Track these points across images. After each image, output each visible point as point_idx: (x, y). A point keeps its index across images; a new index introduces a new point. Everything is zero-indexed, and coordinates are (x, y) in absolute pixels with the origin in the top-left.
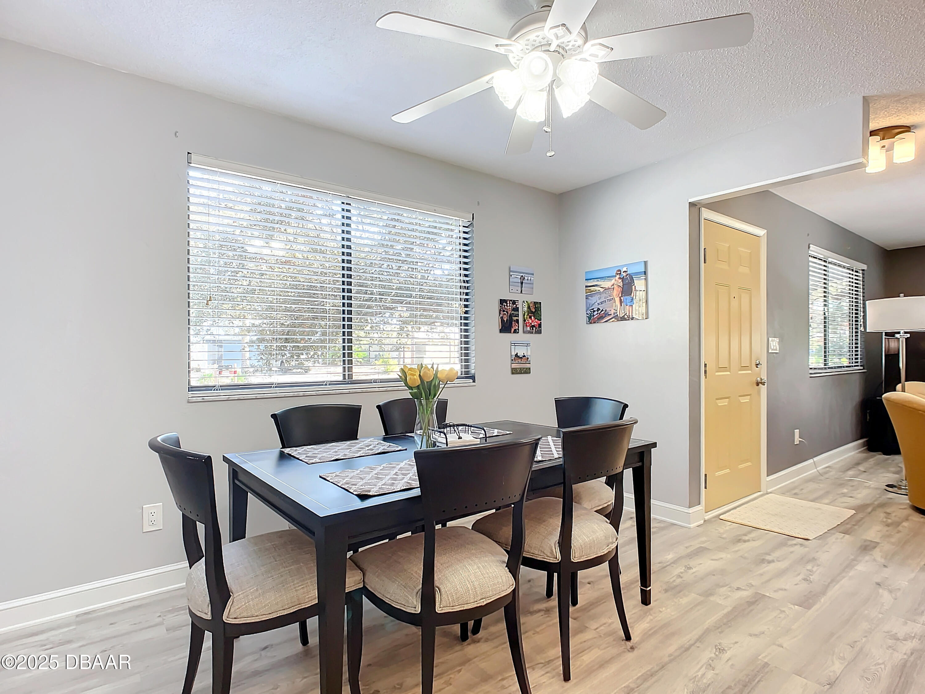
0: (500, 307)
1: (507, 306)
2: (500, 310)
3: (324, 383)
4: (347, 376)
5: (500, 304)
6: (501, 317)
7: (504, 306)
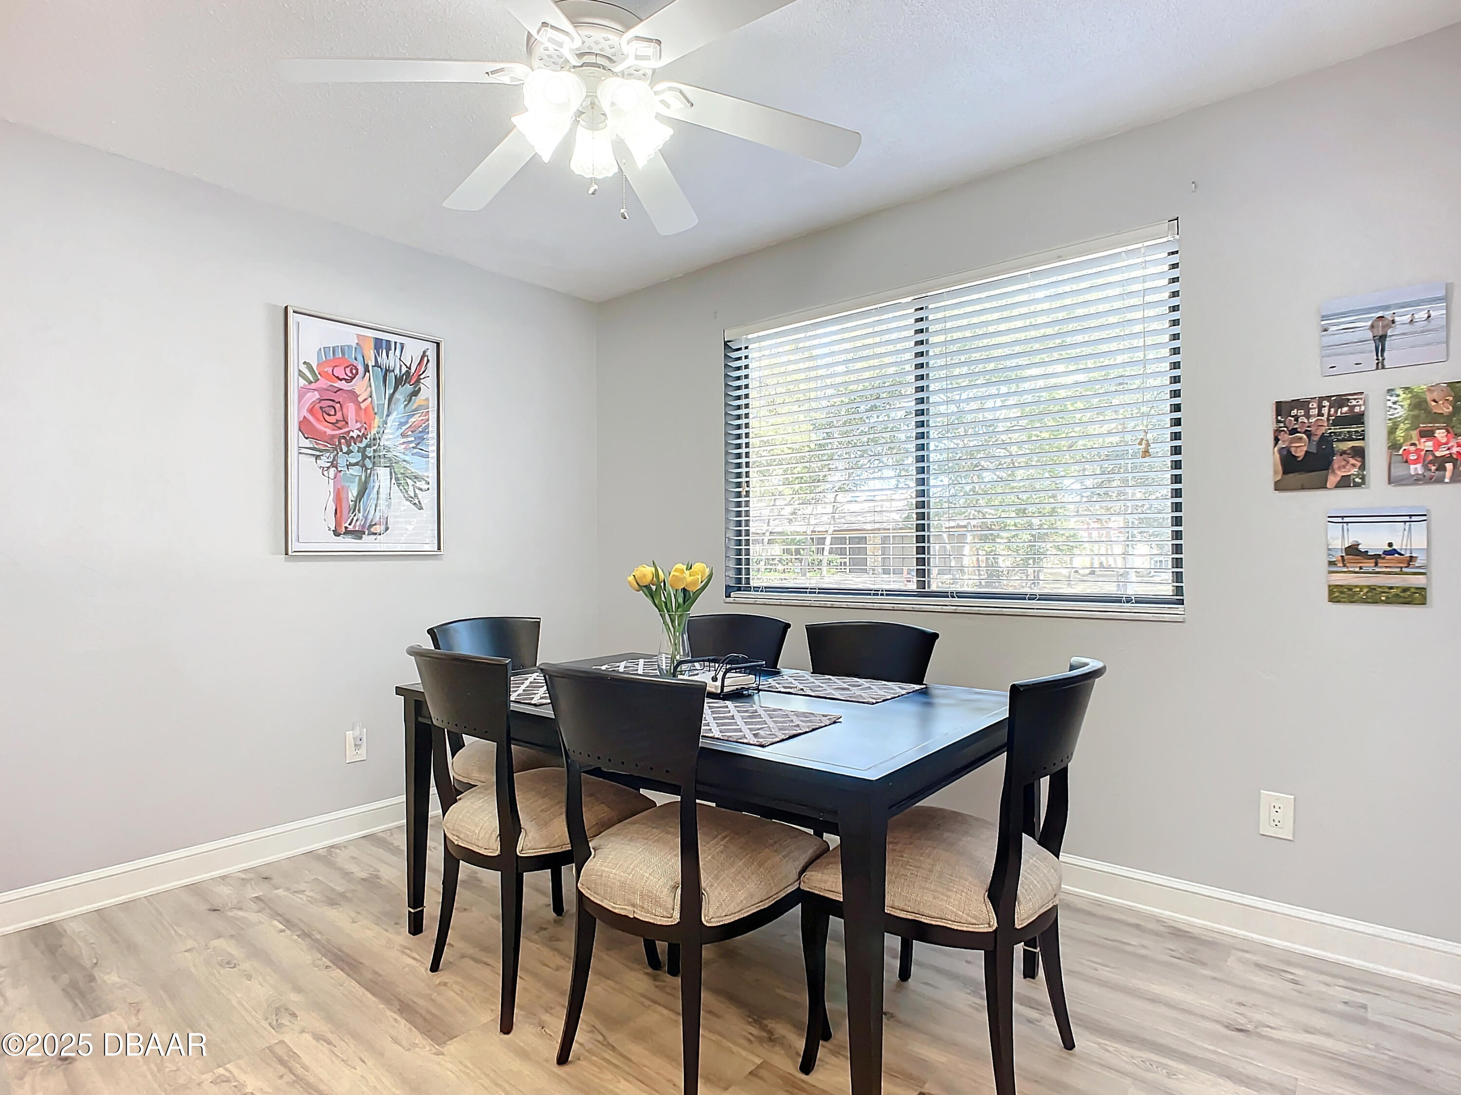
0: (1278, 422)
1: (1308, 416)
2: (1277, 432)
3: (880, 592)
4: (922, 584)
5: (1278, 413)
6: (1281, 450)
7: (1296, 418)
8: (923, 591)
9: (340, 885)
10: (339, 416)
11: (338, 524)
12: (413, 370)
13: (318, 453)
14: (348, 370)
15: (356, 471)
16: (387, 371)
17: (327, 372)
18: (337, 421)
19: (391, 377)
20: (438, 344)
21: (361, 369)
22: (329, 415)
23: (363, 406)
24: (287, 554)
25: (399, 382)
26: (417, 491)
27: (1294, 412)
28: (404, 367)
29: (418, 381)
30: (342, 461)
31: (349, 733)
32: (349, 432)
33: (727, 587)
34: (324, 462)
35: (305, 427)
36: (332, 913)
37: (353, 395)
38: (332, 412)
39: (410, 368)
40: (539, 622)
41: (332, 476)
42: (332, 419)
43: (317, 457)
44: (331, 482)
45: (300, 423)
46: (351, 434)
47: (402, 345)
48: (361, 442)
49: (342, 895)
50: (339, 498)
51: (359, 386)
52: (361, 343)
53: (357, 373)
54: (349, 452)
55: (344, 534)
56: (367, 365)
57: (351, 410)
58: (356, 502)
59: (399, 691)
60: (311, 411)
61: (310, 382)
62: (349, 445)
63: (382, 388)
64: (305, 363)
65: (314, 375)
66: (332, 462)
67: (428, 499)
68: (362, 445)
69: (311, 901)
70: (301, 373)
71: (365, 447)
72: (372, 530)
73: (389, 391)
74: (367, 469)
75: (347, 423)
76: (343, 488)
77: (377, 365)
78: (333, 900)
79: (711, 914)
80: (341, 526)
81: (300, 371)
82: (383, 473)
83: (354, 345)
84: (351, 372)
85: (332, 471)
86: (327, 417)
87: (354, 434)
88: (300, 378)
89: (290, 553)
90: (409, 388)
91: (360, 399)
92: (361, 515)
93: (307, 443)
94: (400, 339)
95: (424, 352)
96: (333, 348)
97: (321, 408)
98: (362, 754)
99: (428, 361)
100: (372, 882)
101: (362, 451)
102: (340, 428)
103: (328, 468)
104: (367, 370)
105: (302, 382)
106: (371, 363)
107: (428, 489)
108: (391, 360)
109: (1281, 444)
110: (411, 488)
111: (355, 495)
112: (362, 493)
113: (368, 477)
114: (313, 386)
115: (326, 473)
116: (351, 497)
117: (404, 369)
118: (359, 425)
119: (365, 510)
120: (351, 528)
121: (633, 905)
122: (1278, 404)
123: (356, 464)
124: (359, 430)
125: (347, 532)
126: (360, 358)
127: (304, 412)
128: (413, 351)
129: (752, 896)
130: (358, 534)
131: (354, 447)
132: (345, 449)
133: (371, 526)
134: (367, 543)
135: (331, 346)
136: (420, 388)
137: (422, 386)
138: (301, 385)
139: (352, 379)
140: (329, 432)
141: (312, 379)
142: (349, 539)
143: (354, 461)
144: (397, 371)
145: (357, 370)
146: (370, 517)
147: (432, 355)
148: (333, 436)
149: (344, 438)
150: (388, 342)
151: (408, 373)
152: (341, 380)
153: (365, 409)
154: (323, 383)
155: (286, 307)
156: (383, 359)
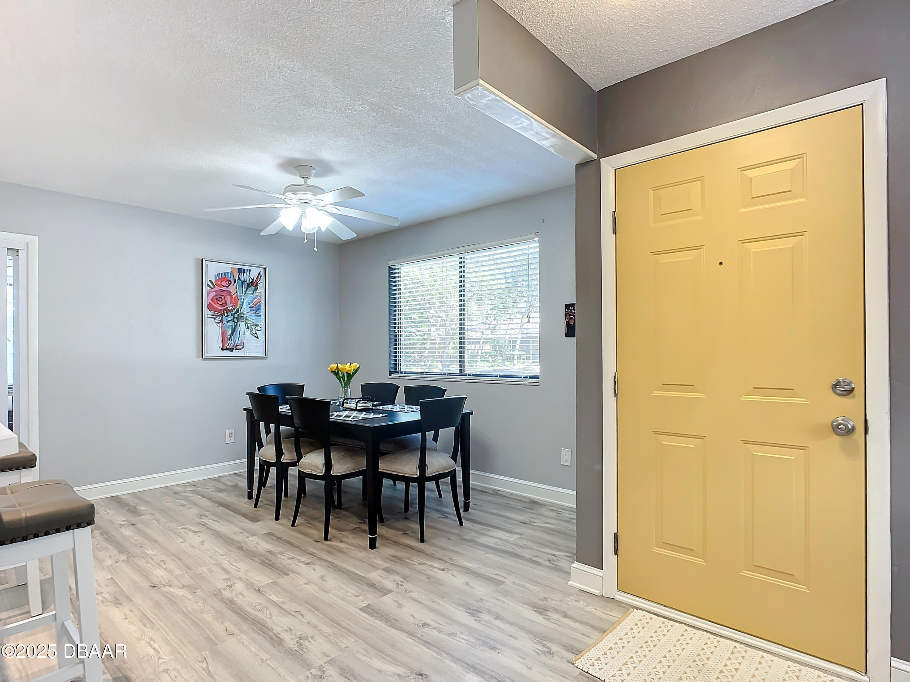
0: (566, 311)
2: (566, 315)
3: (446, 374)
4: (461, 371)
5: (566, 308)
6: (567, 322)
7: (571, 310)
8: (462, 373)
9: (223, 487)
10: (223, 301)
11: (223, 345)
12: (254, 281)
13: (215, 317)
14: (227, 282)
15: (230, 323)
16: (244, 281)
17: (219, 284)
18: (223, 303)
19: (245, 284)
20: (265, 269)
21: (233, 282)
22: (219, 301)
23: (233, 296)
24: (202, 358)
25: (249, 285)
26: (256, 331)
27: (570, 308)
28: (250, 279)
29: (257, 285)
30: (225, 320)
31: (227, 431)
32: (227, 308)
33: (390, 372)
34: (217, 321)
35: (210, 307)
36: (220, 494)
37: (229, 293)
38: (221, 300)
39: (253, 280)
40: (304, 386)
41: (221, 326)
42: (221, 303)
43: (215, 319)
44: (220, 328)
45: (208, 305)
46: (229, 308)
47: (250, 270)
48: (233, 311)
49: (224, 490)
50: (223, 334)
51: (232, 289)
52: (233, 271)
53: (231, 283)
54: (228, 316)
55: (226, 349)
56: (235, 280)
57: (228, 298)
58: (230, 336)
59: (245, 409)
60: (212, 300)
61: (212, 288)
62: (227, 313)
63: (242, 288)
64: (210, 281)
65: (213, 285)
66: (221, 320)
67: (261, 334)
68: (233, 313)
69: (212, 491)
70: (208, 285)
71: (234, 314)
72: (237, 348)
73: (244, 290)
74: (235, 323)
75: (227, 304)
76: (225, 331)
77: (239, 279)
78: (220, 491)
79: (334, 472)
80: (224, 346)
81: (208, 284)
82: (242, 324)
83: (230, 272)
84: (228, 283)
85: (221, 323)
86: (218, 302)
87: (229, 309)
88: (208, 287)
89: (204, 357)
90: (253, 288)
91: (232, 294)
92: (232, 342)
93: (211, 313)
94: (248, 268)
95: (259, 272)
96: (221, 274)
97: (216, 298)
98: (233, 439)
99: (261, 276)
100: (236, 487)
101: (233, 315)
102: (224, 306)
103: (219, 323)
104: (235, 282)
105: (209, 288)
106: (237, 279)
107: (261, 330)
108: (245, 277)
109: (567, 320)
110: (254, 330)
111: (230, 333)
112: (232, 333)
113: (236, 326)
114: (213, 290)
115: (218, 325)
116: (228, 335)
117: (251, 280)
118: (232, 305)
119: (234, 340)
120: (228, 347)
121: (312, 470)
122: (566, 305)
123: (231, 321)
124: (232, 306)
125: (227, 349)
126: (232, 277)
127: (210, 301)
128: (255, 272)
129: (349, 468)
130: (231, 350)
131: (230, 314)
132: (226, 315)
133: (237, 346)
134: (235, 353)
135: (220, 273)
136: (257, 288)
137: (258, 287)
138: (208, 290)
139: (229, 286)
140: (220, 308)
141: (213, 287)
142: (228, 352)
143: (230, 319)
144: (248, 281)
145: (231, 282)
146: (236, 342)
147: (262, 273)
148: (221, 310)
149: (225, 310)
150: (244, 270)
151: (252, 282)
152: (224, 286)
153: (235, 298)
154: (217, 288)
155: (202, 259)
156: (242, 277)
